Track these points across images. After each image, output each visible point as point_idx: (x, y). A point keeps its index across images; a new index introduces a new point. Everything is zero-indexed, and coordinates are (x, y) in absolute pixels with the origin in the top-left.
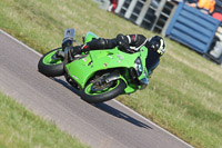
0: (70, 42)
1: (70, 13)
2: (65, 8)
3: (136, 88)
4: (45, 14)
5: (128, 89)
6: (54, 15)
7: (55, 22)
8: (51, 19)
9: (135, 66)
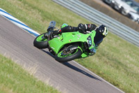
0: (52, 28)
1: (131, 59)
2: (128, 56)
3: (88, 55)
4: (116, 60)
5: (83, 55)
6: (122, 61)
7: (122, 65)
8: (120, 63)
9: (87, 41)
